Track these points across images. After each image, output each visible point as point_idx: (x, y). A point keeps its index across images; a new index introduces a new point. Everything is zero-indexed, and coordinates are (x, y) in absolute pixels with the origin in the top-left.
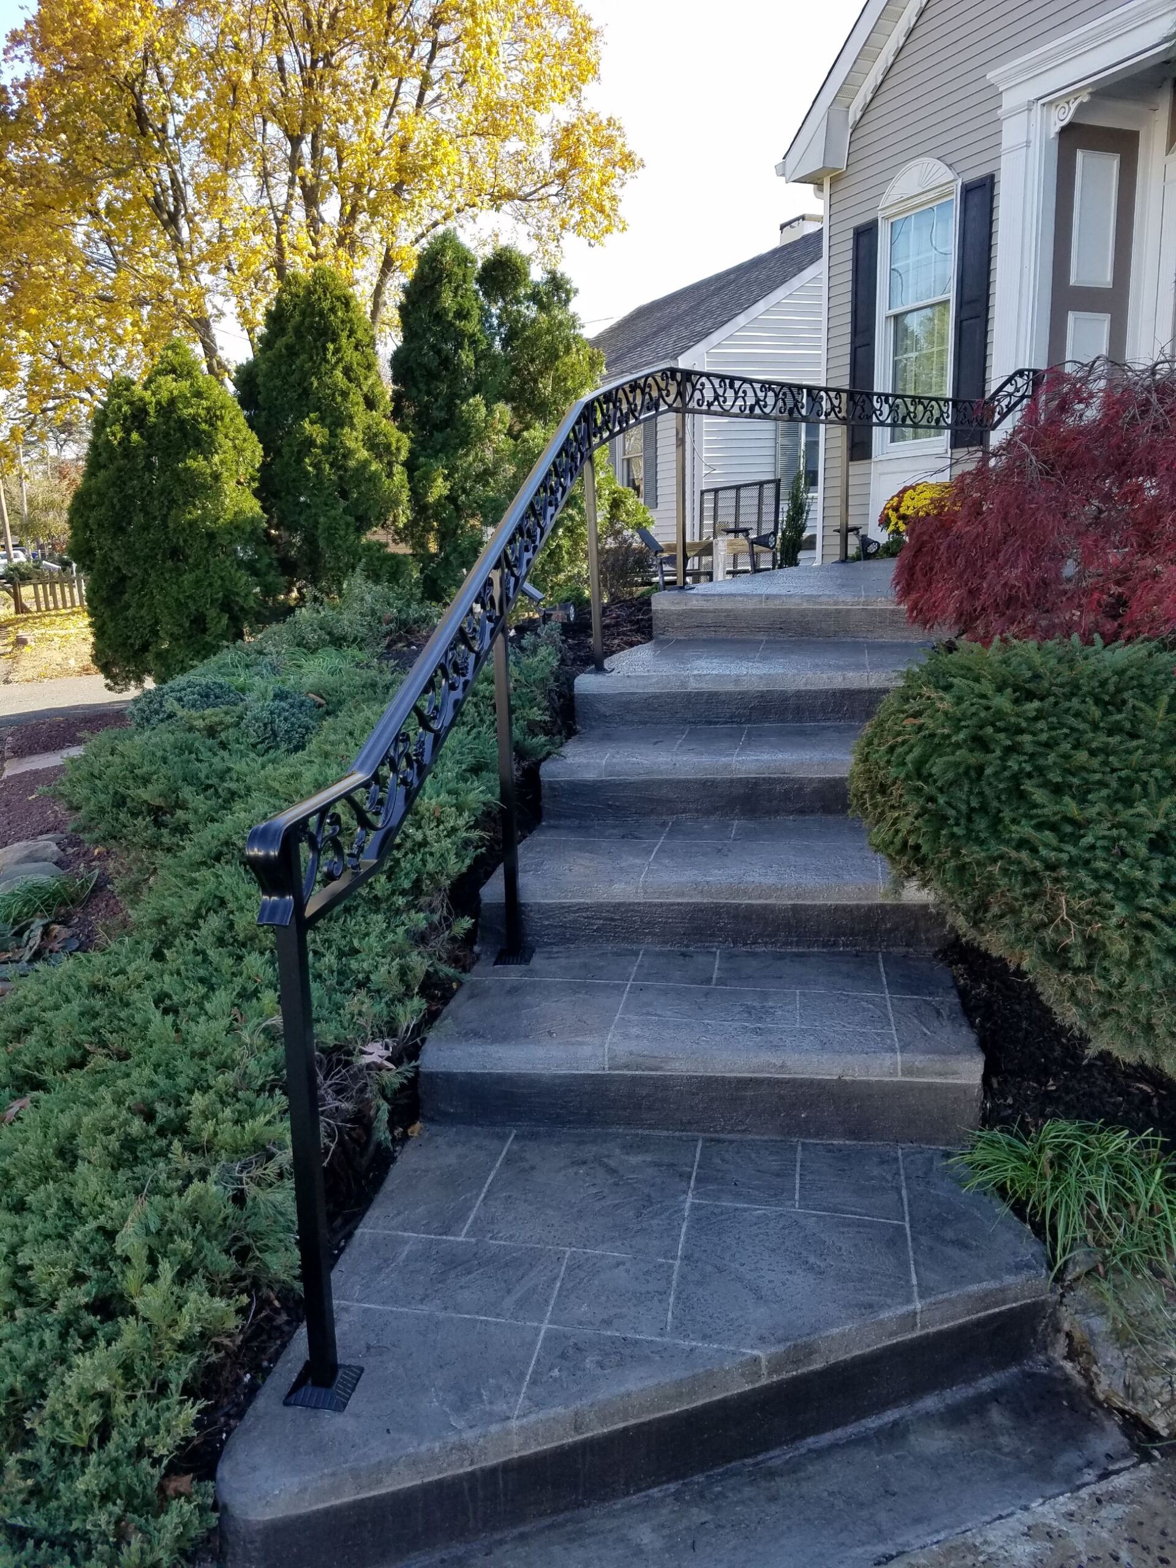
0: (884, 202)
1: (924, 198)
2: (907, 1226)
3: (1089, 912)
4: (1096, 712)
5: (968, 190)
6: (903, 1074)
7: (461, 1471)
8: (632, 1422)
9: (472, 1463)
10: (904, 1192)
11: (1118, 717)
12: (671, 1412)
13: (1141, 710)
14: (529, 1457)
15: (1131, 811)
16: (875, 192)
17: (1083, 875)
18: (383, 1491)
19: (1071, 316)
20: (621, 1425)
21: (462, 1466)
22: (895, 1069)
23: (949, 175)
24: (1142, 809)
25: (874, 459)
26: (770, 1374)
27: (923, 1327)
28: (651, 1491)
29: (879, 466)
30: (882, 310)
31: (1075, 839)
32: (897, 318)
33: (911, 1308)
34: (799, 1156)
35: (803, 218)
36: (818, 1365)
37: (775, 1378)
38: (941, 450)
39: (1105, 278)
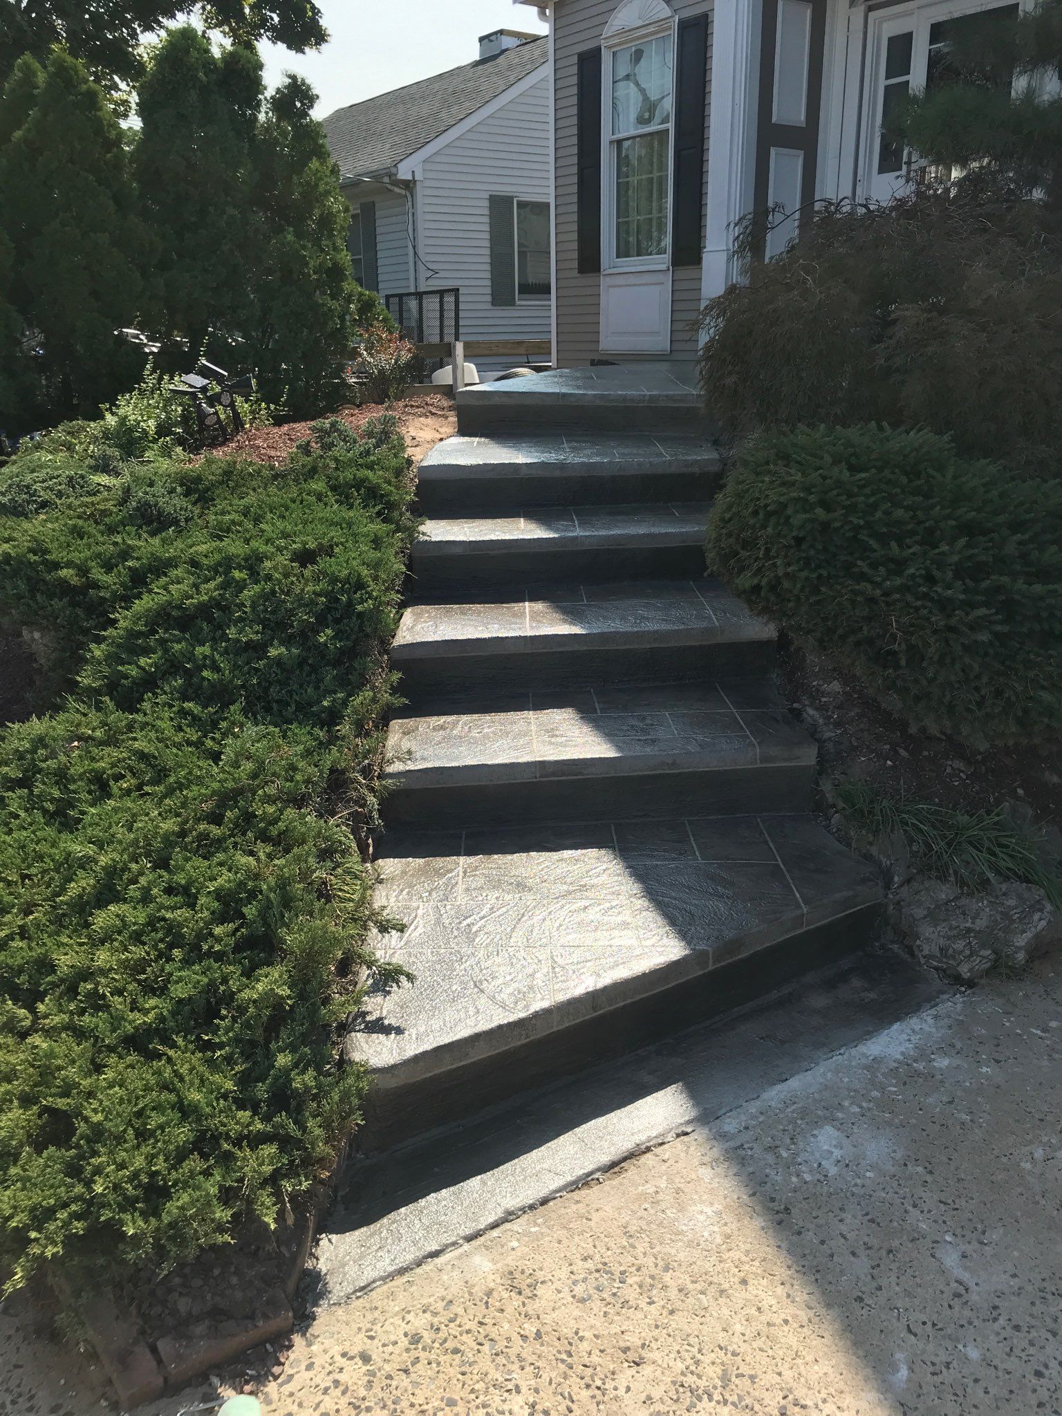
0: (608, 31)
1: (643, 31)
2: (780, 862)
3: (912, 625)
4: (904, 480)
5: (684, 26)
6: (761, 763)
7: (519, 1043)
8: (629, 1001)
9: (527, 1036)
10: (771, 845)
11: (919, 482)
12: (654, 992)
13: (933, 477)
14: (562, 1030)
15: (937, 551)
16: (596, 21)
17: (909, 598)
18: (469, 1061)
19: (773, 151)
20: (622, 1004)
21: (520, 1040)
22: (756, 759)
23: (666, 12)
24: (944, 548)
25: (603, 273)
26: (714, 963)
27: (807, 925)
28: (639, 1052)
29: (608, 279)
30: (606, 136)
31: (899, 573)
32: (619, 143)
33: (798, 912)
34: (688, 828)
35: (501, 32)
36: (744, 955)
37: (718, 965)
38: (664, 267)
39: (799, 117)
